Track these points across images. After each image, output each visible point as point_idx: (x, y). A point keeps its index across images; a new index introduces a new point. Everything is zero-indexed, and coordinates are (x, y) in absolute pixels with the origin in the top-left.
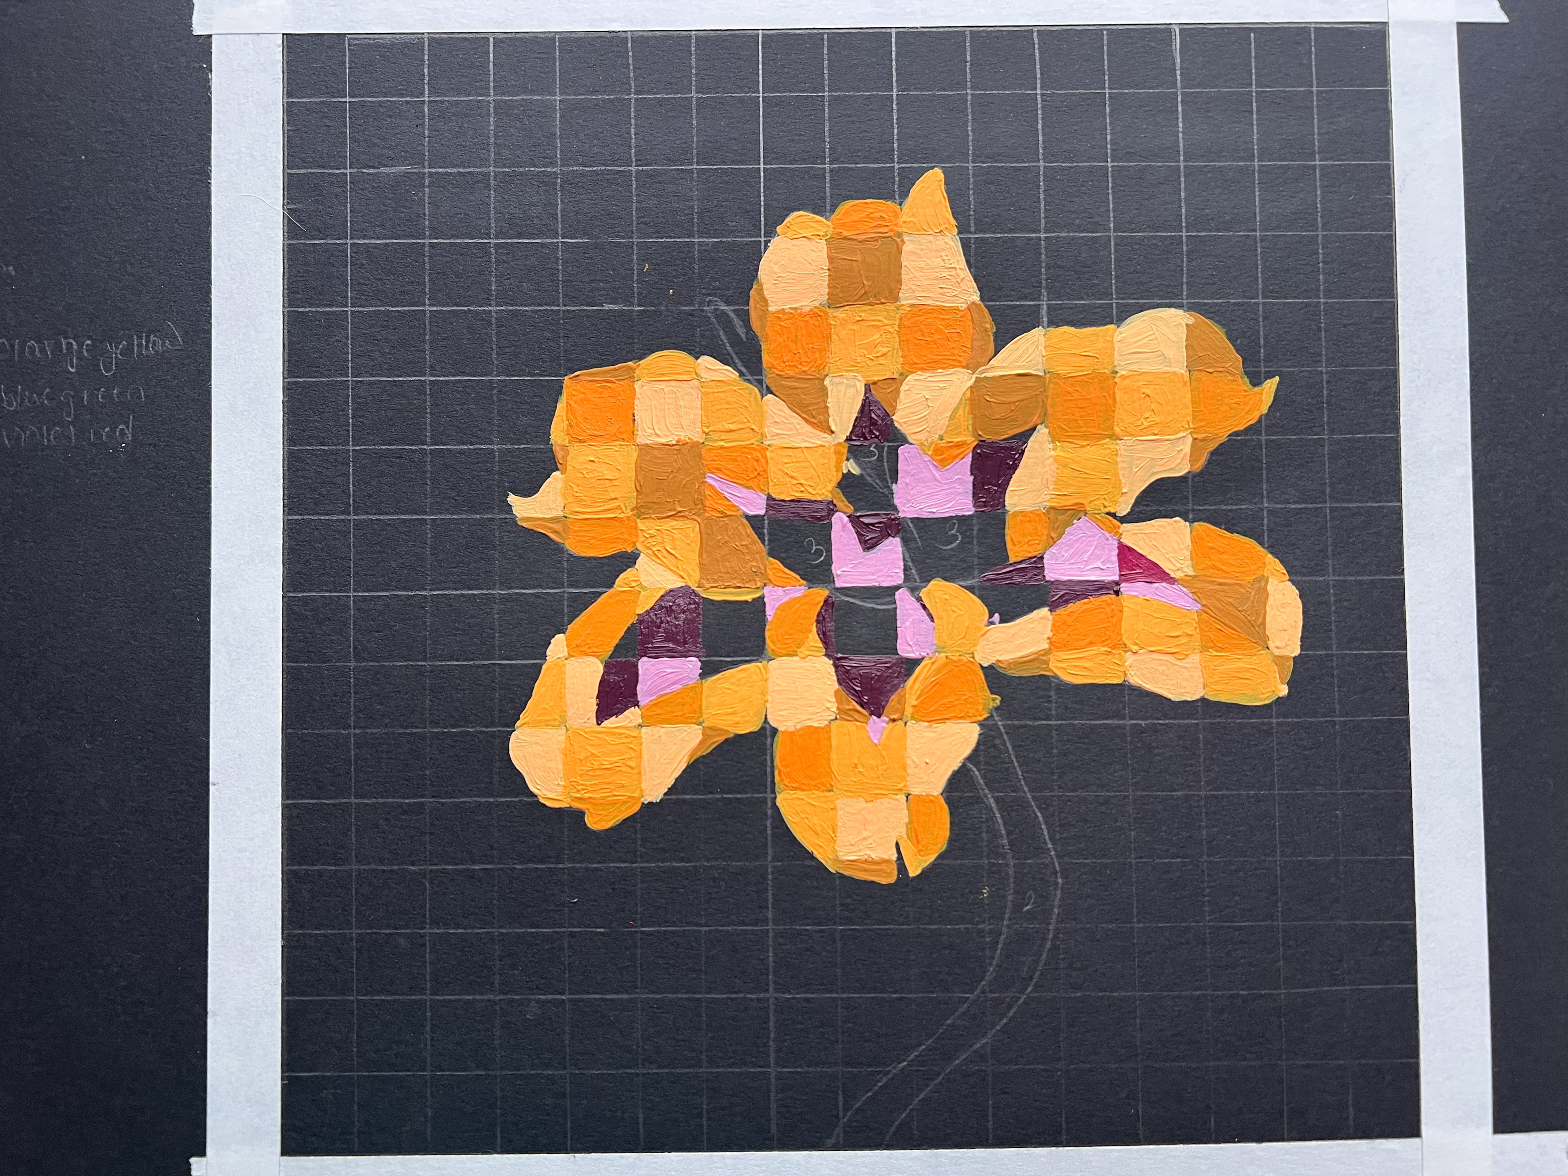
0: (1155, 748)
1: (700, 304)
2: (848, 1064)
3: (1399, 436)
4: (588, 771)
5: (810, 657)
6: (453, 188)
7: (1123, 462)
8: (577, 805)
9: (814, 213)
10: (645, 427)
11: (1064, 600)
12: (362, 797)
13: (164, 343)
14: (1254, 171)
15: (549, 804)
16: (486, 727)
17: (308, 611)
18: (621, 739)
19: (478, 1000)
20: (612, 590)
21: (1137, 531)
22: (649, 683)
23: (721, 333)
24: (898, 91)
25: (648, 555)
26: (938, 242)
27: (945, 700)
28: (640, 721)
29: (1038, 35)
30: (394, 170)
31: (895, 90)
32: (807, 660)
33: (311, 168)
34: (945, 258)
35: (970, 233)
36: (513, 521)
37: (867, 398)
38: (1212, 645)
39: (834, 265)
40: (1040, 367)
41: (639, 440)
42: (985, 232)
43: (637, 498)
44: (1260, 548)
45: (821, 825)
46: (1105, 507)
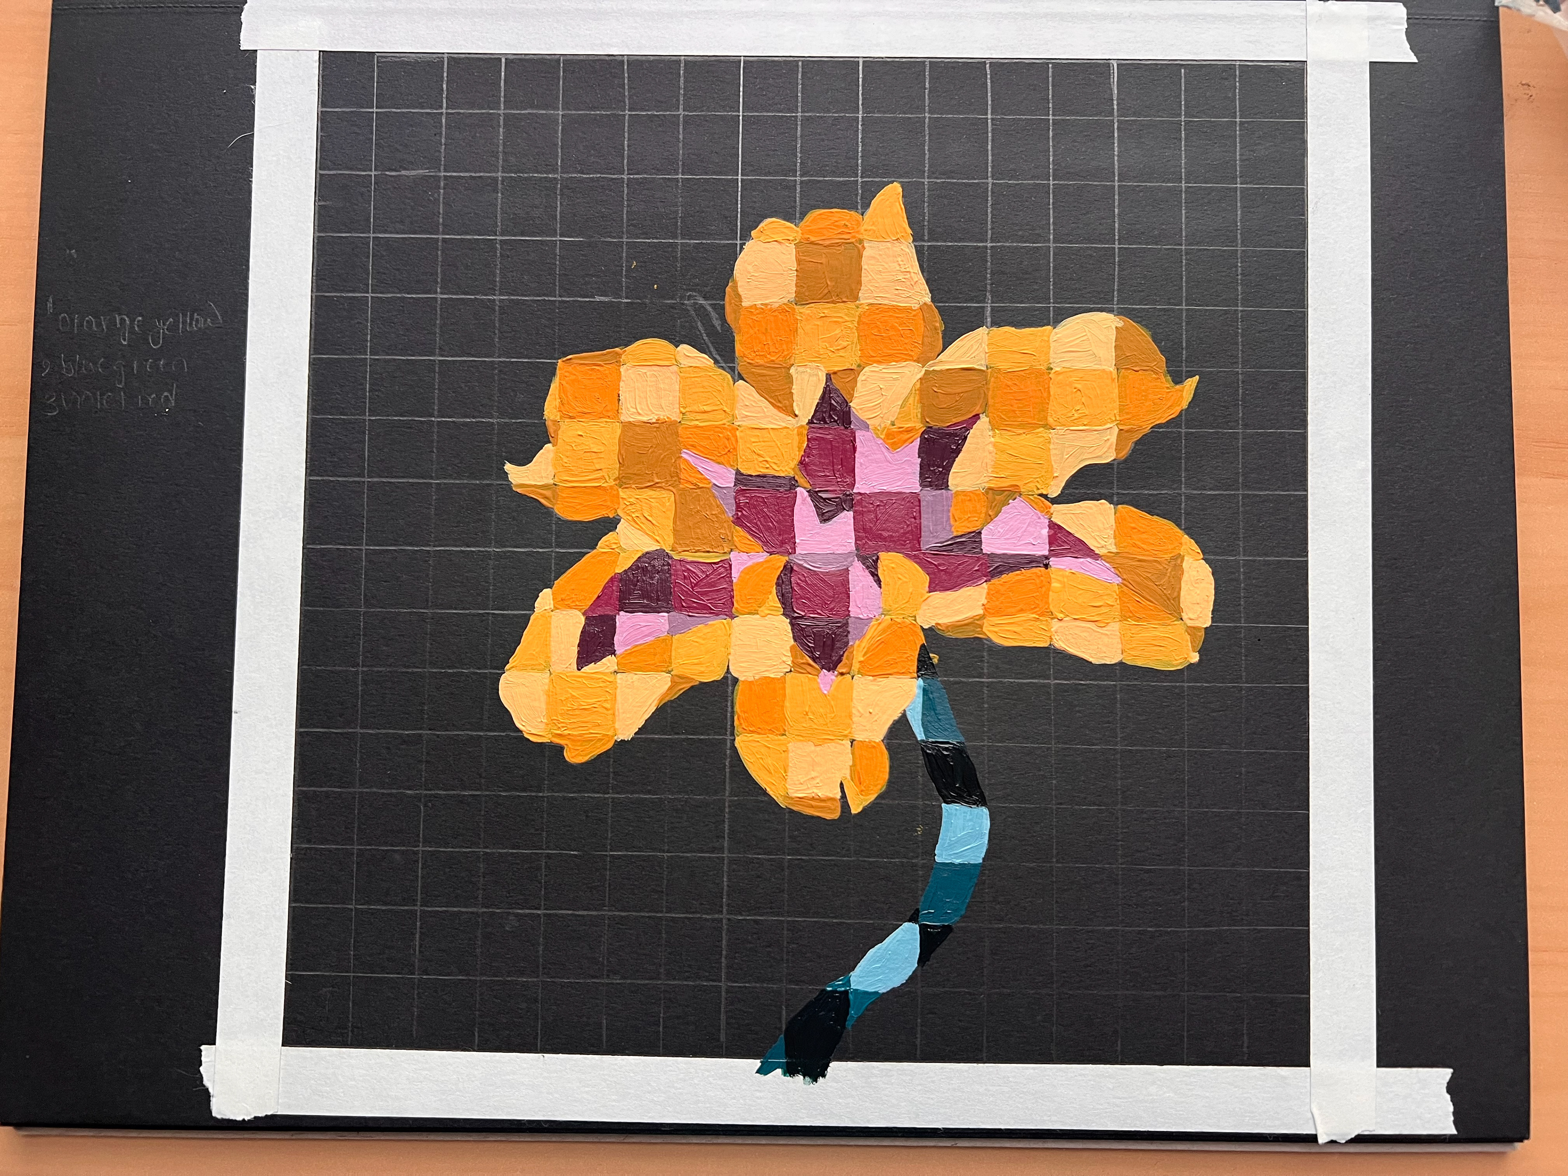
0: (1076, 706)
1: (682, 298)
2: (791, 982)
3: (1306, 432)
4: (568, 710)
5: (769, 616)
6: (465, 190)
7: (1055, 449)
8: (557, 741)
9: (785, 220)
10: (629, 406)
11: (998, 572)
12: (366, 727)
13: (206, 320)
14: (1181, 191)
15: (532, 739)
16: (479, 669)
17: (325, 561)
18: (598, 683)
19: (463, 912)
20: (595, 551)
21: (1066, 512)
22: (625, 635)
23: (699, 324)
24: (863, 113)
25: (627, 521)
26: (895, 249)
27: (889, 658)
28: (616, 668)
29: (990, 66)
30: (413, 173)
31: (861, 112)
32: (766, 618)
33: (340, 170)
34: (901, 263)
35: (924, 241)
36: (509, 485)
37: (828, 386)
38: (1131, 615)
39: (802, 266)
40: (983, 362)
41: (624, 418)
42: (937, 241)
43: (620, 470)
44: (1177, 529)
45: (774, 765)
46: (1038, 489)
